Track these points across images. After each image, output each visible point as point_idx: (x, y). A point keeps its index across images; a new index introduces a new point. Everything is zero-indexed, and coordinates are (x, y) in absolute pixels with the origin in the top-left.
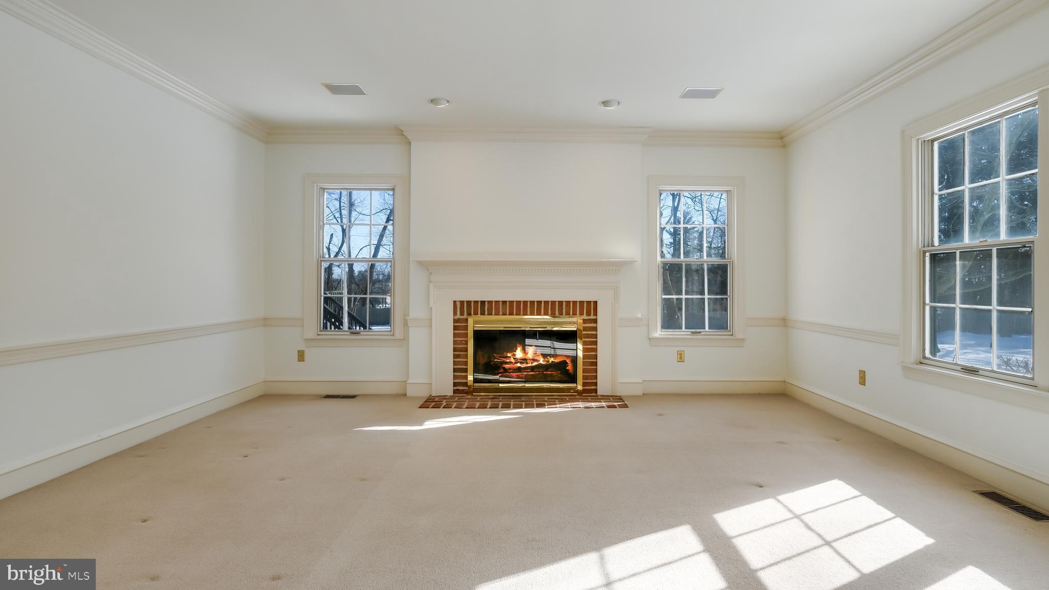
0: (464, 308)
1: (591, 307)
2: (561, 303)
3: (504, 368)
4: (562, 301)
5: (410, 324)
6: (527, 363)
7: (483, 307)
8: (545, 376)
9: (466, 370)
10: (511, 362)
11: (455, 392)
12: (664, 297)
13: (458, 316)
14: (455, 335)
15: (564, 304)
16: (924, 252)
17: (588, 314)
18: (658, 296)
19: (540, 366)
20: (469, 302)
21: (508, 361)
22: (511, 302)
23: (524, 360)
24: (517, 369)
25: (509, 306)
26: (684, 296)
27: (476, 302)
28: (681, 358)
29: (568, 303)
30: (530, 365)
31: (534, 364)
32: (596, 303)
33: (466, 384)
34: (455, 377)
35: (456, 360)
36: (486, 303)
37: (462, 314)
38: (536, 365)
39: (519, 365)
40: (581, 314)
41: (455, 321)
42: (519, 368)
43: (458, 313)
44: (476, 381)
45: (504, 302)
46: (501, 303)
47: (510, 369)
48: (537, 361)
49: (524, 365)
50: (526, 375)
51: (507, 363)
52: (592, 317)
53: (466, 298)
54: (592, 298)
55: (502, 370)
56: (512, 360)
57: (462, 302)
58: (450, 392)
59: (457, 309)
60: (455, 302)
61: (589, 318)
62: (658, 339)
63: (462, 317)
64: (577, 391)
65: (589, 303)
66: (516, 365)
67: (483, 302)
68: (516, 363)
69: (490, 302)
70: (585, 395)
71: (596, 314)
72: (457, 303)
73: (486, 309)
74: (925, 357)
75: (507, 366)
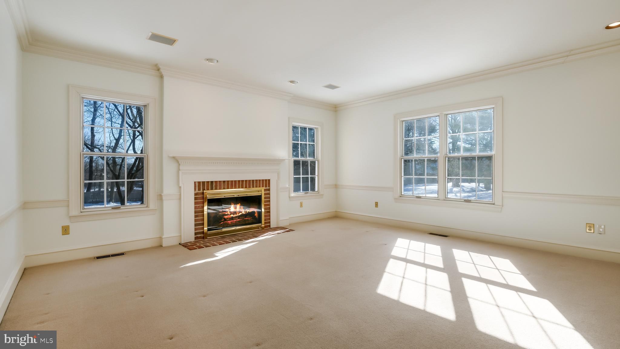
0: (201, 186)
1: (267, 183)
2: (253, 181)
3: (224, 219)
4: (254, 180)
5: (164, 198)
6: (236, 214)
7: (212, 185)
8: (245, 221)
9: (203, 224)
10: (228, 214)
11: (196, 238)
12: (295, 176)
13: (197, 191)
14: (196, 203)
15: (255, 181)
16: (402, 159)
17: (266, 187)
18: (292, 176)
19: (243, 215)
20: (203, 183)
21: (227, 214)
22: (228, 181)
23: (235, 213)
24: (230, 219)
25: (227, 184)
26: (301, 176)
27: (208, 182)
28: (302, 205)
29: (256, 180)
30: (238, 215)
31: (240, 214)
32: (269, 180)
33: (203, 233)
34: (196, 229)
35: (196, 218)
36: (214, 182)
37: (199, 189)
38: (241, 215)
39: (232, 215)
40: (263, 186)
41: (196, 194)
42: (232, 217)
43: (197, 189)
44: (209, 230)
45: (224, 182)
46: (222, 182)
47: (227, 218)
48: (241, 212)
49: (235, 216)
50: (236, 221)
51: (226, 215)
52: (268, 188)
53: (201, 180)
54: (267, 178)
55: (223, 220)
56: (229, 213)
57: (199, 183)
58: (192, 239)
59: (196, 187)
60: (195, 182)
61: (266, 188)
62: (293, 197)
63: (199, 192)
64: (262, 228)
65: (266, 180)
66: (231, 216)
67: (212, 182)
68: (231, 214)
69: (216, 182)
70: (266, 229)
71: (269, 186)
72: (196, 183)
73: (214, 186)
74: (402, 195)
75: (226, 217)
